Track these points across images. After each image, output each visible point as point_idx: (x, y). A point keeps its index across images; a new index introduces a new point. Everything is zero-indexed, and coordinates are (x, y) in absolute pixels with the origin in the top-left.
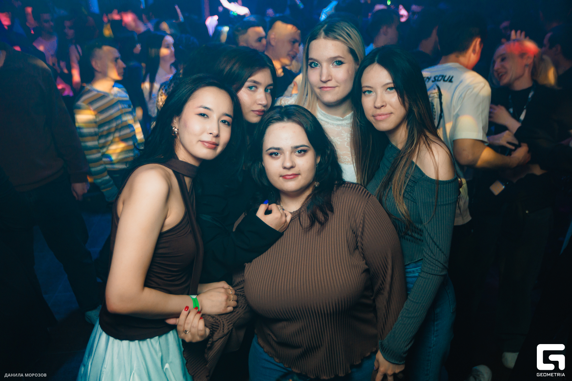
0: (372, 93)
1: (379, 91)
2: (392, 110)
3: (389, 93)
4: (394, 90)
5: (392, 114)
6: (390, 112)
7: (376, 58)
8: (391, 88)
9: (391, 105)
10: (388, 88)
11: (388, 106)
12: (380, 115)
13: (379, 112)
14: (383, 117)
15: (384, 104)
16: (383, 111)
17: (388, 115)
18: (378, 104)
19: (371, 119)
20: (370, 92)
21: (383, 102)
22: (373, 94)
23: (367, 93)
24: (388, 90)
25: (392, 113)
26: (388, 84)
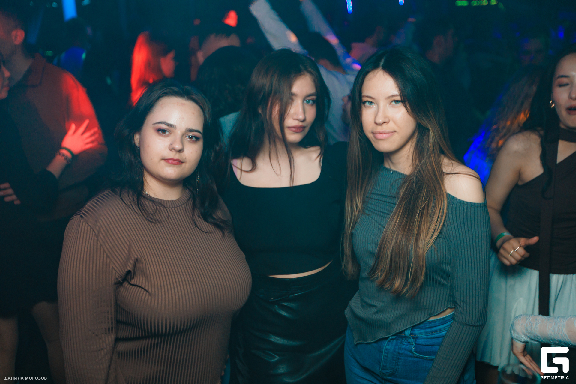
0: (374, 104)
1: (383, 103)
2: (396, 128)
3: (393, 106)
4: (400, 104)
5: (396, 133)
6: (392, 131)
7: (382, 63)
8: (397, 102)
9: (395, 122)
10: (392, 101)
11: (391, 123)
12: (381, 133)
13: (379, 129)
14: (384, 136)
15: (387, 120)
16: (385, 128)
17: (391, 134)
18: (380, 120)
19: (370, 136)
20: (371, 103)
21: (386, 117)
22: (374, 106)
23: (367, 104)
24: (394, 103)
25: (395, 131)
26: (393, 96)
